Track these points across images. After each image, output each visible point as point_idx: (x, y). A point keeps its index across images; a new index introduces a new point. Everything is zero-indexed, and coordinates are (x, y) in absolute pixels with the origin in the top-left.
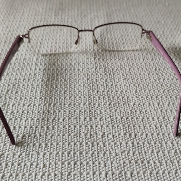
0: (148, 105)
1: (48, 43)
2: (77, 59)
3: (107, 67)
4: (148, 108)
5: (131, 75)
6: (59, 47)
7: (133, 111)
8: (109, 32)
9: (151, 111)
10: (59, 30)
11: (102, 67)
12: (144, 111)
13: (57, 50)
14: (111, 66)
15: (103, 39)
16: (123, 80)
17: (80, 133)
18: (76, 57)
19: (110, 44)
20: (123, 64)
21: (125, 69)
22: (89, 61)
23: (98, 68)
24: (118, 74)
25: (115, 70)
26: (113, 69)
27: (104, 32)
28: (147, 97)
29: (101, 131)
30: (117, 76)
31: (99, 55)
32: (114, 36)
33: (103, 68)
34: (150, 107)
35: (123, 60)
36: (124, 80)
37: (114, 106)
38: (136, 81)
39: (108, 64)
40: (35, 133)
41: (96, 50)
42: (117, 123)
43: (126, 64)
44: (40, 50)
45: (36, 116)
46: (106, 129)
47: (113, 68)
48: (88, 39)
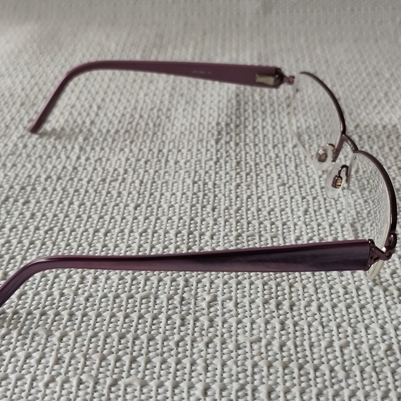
1: (116, 108)
2: (177, 142)
3: (243, 159)
5: (299, 177)
6: (141, 116)
10: (146, 83)
11: (231, 159)
14: (253, 157)
15: (242, 103)
16: (278, 187)
18: (176, 137)
19: (258, 114)
20: (281, 155)
21: (286, 166)
22: (202, 145)
23: (222, 161)
24: (268, 175)
25: (262, 166)
26: (256, 164)
28: (331, 225)
30: (264, 179)
31: (228, 133)
33: (234, 161)
35: (284, 146)
36: (281, 188)
38: (308, 191)
39: (247, 153)
41: (223, 124)
43: (290, 155)
44: (96, 121)
47: (258, 161)
48: (208, 102)
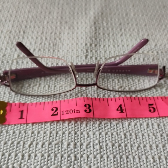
0: (146, 127)
1: (33, 32)
4: (146, 131)
6: (46, 39)
7: (128, 134)
8: (105, 19)
9: (149, 135)
10: (47, 14)
12: (140, 134)
13: (44, 42)
15: (97, 28)
17: (61, 165)
18: (65, 54)
19: (106, 36)
22: (79, 60)
27: (99, 18)
29: (87, 164)
31: (91, 51)
32: (111, 24)
34: (148, 129)
37: (105, 127)
40: (7, 163)
41: (89, 45)
42: (107, 153)
45: (10, 139)
46: (92, 161)
48: (80, 28)
